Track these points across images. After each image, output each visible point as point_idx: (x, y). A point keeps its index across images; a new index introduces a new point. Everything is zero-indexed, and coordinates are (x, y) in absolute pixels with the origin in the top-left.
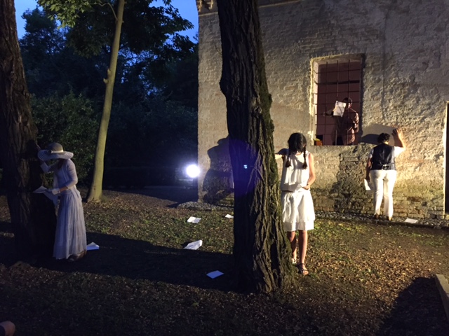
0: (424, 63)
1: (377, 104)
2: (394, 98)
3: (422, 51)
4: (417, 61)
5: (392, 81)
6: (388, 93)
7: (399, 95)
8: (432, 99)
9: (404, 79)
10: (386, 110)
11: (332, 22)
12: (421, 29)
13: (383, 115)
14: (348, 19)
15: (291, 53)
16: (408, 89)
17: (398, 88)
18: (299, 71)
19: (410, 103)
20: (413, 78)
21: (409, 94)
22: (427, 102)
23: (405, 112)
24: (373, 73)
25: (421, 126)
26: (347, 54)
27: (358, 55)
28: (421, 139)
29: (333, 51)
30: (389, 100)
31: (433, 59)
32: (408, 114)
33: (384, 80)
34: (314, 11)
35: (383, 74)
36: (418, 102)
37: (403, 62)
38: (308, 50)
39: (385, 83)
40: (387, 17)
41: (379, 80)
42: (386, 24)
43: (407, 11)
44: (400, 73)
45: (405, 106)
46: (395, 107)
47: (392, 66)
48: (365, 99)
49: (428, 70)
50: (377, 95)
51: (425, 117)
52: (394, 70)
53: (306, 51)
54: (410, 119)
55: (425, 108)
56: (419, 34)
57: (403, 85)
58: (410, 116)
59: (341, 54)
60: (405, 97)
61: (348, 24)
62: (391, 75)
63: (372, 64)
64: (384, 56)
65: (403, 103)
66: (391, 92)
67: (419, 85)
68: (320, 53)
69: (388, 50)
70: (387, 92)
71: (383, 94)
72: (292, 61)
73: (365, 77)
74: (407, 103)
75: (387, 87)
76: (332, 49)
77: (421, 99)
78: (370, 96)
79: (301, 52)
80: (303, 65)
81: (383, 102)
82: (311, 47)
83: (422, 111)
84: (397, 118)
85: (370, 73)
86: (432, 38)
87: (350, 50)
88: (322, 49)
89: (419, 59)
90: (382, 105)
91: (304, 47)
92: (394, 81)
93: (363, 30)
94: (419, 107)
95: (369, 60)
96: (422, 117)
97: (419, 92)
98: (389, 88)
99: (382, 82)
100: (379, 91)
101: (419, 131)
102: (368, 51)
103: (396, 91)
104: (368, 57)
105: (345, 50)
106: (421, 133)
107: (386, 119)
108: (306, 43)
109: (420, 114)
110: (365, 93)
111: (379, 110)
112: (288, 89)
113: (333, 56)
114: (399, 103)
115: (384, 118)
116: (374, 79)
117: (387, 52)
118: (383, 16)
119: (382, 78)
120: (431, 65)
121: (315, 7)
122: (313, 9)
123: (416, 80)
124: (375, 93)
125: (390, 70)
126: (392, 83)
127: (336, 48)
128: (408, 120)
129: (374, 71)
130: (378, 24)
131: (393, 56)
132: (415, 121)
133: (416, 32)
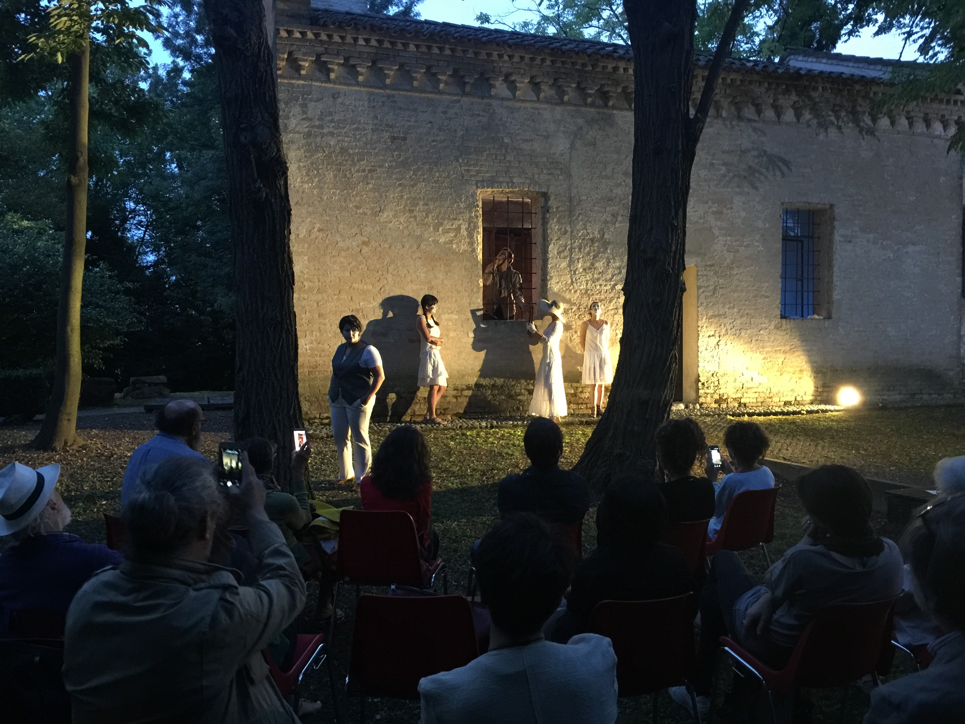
0: (613, 215)
1: (564, 264)
2: (583, 257)
3: (611, 199)
4: (605, 212)
5: (580, 234)
6: (577, 250)
7: (589, 254)
8: (623, 261)
9: (593, 234)
10: (575, 272)
11: (506, 141)
12: (609, 170)
13: (572, 279)
14: (526, 141)
15: (448, 176)
16: (598, 247)
17: (587, 244)
18: (462, 205)
19: (600, 265)
20: (602, 232)
21: (599, 253)
22: (618, 264)
23: (595, 276)
24: (558, 221)
25: (612, 295)
26: (526, 189)
27: (537, 193)
28: (613, 312)
29: (508, 184)
30: (578, 259)
31: (621, 211)
32: (598, 279)
33: (572, 232)
34: (480, 118)
35: (570, 224)
36: (608, 265)
37: (591, 211)
38: (474, 176)
39: (573, 238)
40: (572, 146)
41: (566, 232)
42: (571, 158)
43: (593, 144)
44: (588, 224)
45: (595, 268)
46: (584, 270)
47: (580, 214)
48: (550, 255)
49: (617, 225)
50: (563, 251)
52: (582, 220)
53: (471, 176)
54: (601, 285)
55: (616, 272)
56: (607, 177)
57: (592, 240)
58: (601, 282)
59: (518, 189)
60: (595, 257)
61: (526, 147)
62: (578, 227)
63: (557, 208)
64: (571, 199)
65: (592, 264)
66: (580, 249)
67: (609, 243)
68: (491, 183)
69: (574, 192)
70: (575, 249)
71: (571, 250)
72: (451, 188)
73: (549, 226)
74: (597, 265)
75: (575, 242)
76: (507, 180)
77: (611, 261)
78: (556, 253)
79: (463, 177)
80: (467, 198)
81: (571, 262)
82: (478, 172)
83: (613, 276)
84: (587, 284)
85: (555, 220)
86: (620, 185)
87: (529, 185)
88: (493, 177)
89: (608, 208)
90: (569, 266)
91: (468, 171)
92: (582, 235)
93: (545, 159)
94: (610, 271)
95: (553, 203)
96: (612, 283)
97: (609, 251)
98: (577, 244)
99: (569, 234)
100: (566, 246)
101: (610, 302)
102: (552, 190)
103: (585, 248)
104: (552, 198)
105: (524, 183)
106: (612, 304)
107: (575, 284)
108: (471, 165)
109: (611, 280)
110: (551, 247)
111: (567, 271)
112: (447, 231)
113: (508, 190)
114: (588, 264)
115: (572, 282)
116: (560, 229)
117: (573, 195)
118: (568, 146)
119: (569, 229)
120: (620, 218)
121: (482, 113)
122: (479, 115)
123: (606, 236)
124: (561, 249)
125: (577, 219)
126: (580, 237)
127: (511, 178)
128: (598, 287)
129: (559, 218)
130: (562, 155)
131: (580, 201)
132: (605, 288)
133: (604, 173)
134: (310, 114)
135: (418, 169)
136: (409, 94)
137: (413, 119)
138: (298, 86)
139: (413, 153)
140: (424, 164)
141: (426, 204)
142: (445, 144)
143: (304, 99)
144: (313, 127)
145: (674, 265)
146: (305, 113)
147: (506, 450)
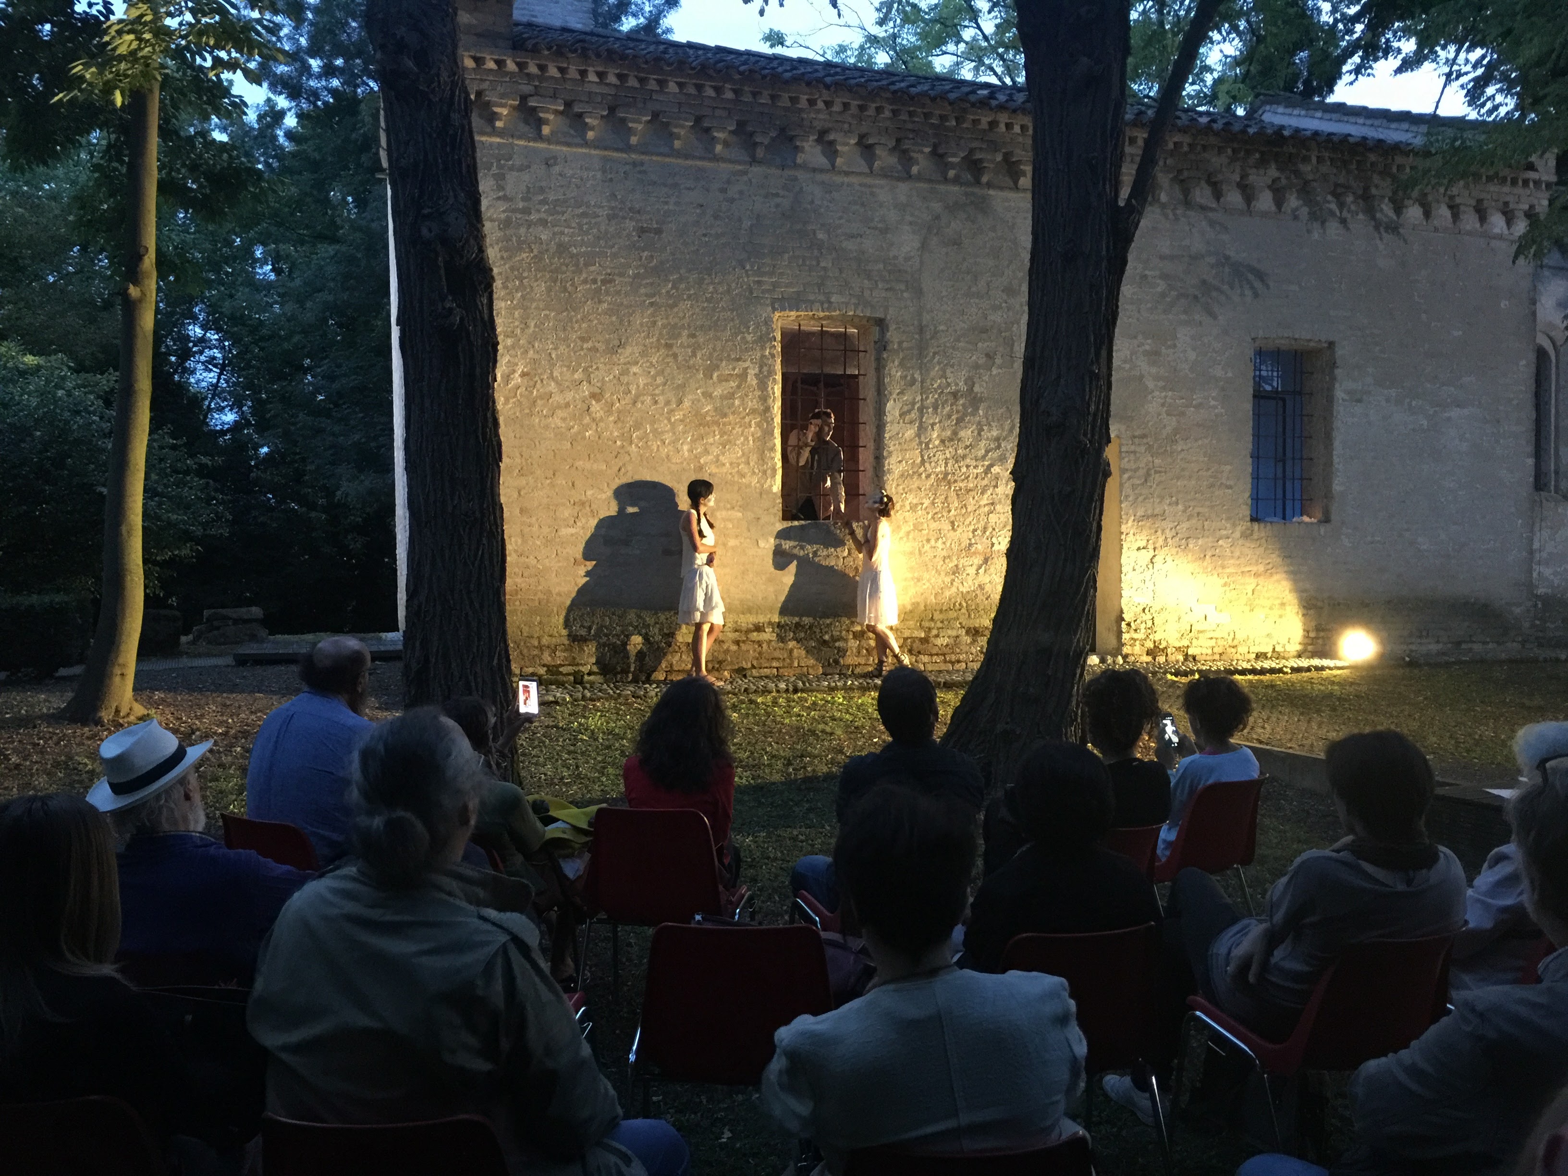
0: (988, 356)
1: (910, 433)
2: (940, 422)
3: (984, 331)
4: (976, 350)
5: (935, 386)
6: (930, 410)
7: (949, 416)
8: (1003, 430)
9: (957, 385)
10: (927, 444)
11: (821, 235)
12: (982, 284)
13: (922, 456)
14: (853, 236)
15: (728, 291)
16: (963, 405)
17: (946, 401)
18: (749, 338)
19: (967, 434)
20: (970, 383)
21: (965, 415)
22: (995, 433)
23: (960, 452)
24: (902, 365)
25: (986, 482)
26: (851, 313)
27: (869, 319)
28: (986, 509)
29: (822, 304)
30: (933, 425)
31: (1001, 349)
32: (964, 457)
33: (922, 382)
34: (778, 200)
35: (920, 368)
36: (979, 434)
37: (953, 348)
38: (768, 291)
39: (924, 390)
40: (924, 246)
41: (913, 382)
42: (921, 263)
43: (957, 243)
44: (948, 371)
45: (959, 440)
46: (943, 441)
47: (935, 354)
48: (889, 418)
49: (995, 371)
50: (909, 411)
51: (991, 466)
52: (939, 363)
53: (763, 292)
54: (968, 467)
55: (992, 446)
56: (978, 295)
57: (955, 395)
58: (968, 461)
59: (838, 312)
60: (959, 421)
61: (850, 245)
62: (933, 374)
63: (900, 343)
64: (921, 330)
65: (955, 433)
66: (935, 408)
67: (981, 400)
68: (795, 302)
69: (926, 317)
70: (928, 408)
71: (921, 410)
72: (732, 310)
73: (886, 372)
74: (962, 434)
75: (927, 398)
76: (822, 298)
77: (985, 428)
78: (897, 414)
79: (751, 293)
80: (757, 326)
81: (922, 429)
82: (775, 285)
83: (987, 452)
84: (946, 464)
85: (896, 363)
86: (1000, 307)
87: (856, 306)
88: (798, 293)
89: (980, 344)
90: (918, 435)
91: (759, 283)
92: (939, 386)
93: (881, 266)
94: (982, 444)
95: (893, 336)
96: (986, 463)
97: (981, 412)
98: (930, 400)
99: (918, 384)
100: (913, 404)
101: (982, 493)
102: (891, 314)
103: (943, 407)
104: (892, 327)
105: (847, 304)
106: (986, 496)
107: (927, 465)
108: (764, 274)
109: (984, 458)
110: (889, 405)
111: (914, 444)
112: (723, 379)
113: (822, 314)
114: (949, 433)
115: (923, 462)
116: (903, 377)
117: (924, 323)
118: (917, 244)
119: (917, 376)
120: (998, 361)
121: (781, 193)
122: (777, 195)
123: (977, 389)
124: (906, 408)
125: (931, 361)
126: (936, 390)
127: (828, 295)
128: (964, 469)
129: (903, 359)
130: (907, 259)
131: (936, 332)
132: (975, 471)
133: (974, 289)
134: (509, 190)
135: (681, 279)
136: (667, 160)
137: (673, 200)
138: (491, 144)
139: (673, 254)
140: (689, 271)
141: (693, 336)
142: (723, 240)
143: (500, 167)
144: (514, 211)
145: (1093, 435)
146: (501, 188)
147: (821, 726)
